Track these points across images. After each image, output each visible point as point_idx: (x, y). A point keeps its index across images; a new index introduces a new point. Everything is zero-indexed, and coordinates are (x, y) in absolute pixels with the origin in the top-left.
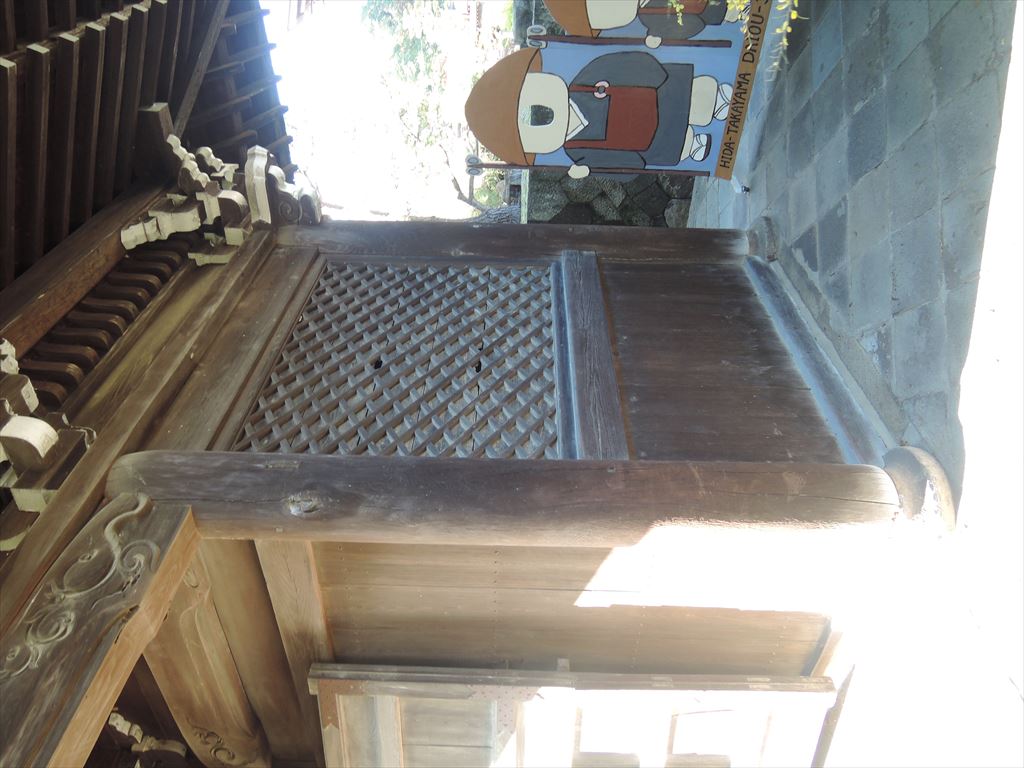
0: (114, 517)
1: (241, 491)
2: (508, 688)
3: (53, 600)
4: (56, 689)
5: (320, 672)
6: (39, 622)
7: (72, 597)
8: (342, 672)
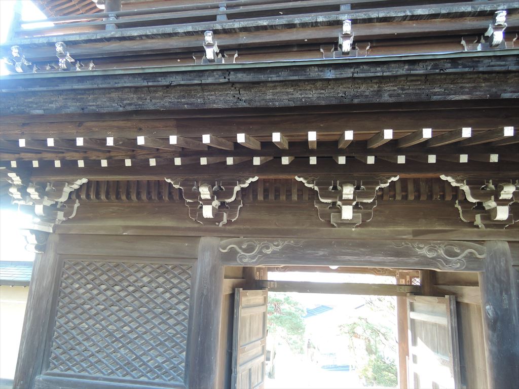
0: (475, 250)
1: (491, 289)
2: (452, 366)
3: (439, 247)
4: (413, 261)
5: (452, 299)
6: (433, 247)
7: (441, 252)
8: (453, 307)
